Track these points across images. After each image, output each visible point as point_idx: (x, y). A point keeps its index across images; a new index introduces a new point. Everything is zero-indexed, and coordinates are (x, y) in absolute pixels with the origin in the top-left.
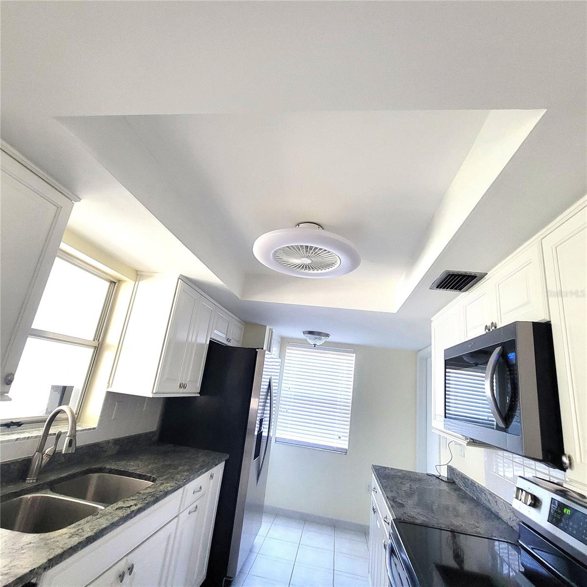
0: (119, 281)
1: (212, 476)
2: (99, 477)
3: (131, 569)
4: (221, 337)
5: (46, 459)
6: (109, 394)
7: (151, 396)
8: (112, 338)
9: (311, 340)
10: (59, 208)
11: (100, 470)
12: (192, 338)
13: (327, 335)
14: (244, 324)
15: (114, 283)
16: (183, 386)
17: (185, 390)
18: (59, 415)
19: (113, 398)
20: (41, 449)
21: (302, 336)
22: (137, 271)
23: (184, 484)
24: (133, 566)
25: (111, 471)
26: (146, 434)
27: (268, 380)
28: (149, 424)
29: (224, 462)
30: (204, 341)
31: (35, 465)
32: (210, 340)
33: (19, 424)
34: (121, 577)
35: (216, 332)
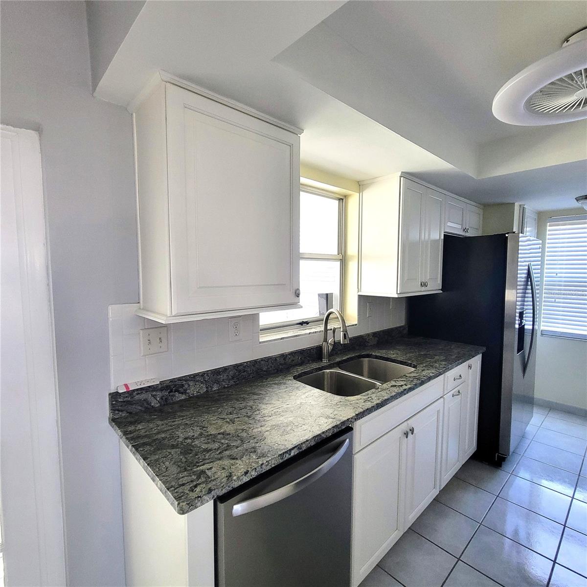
0: (346, 196)
1: (470, 367)
2: (369, 361)
3: (412, 430)
4: (455, 229)
5: (330, 347)
6: (360, 296)
7: (396, 296)
8: (352, 250)
10: (291, 146)
11: (368, 356)
12: (425, 236)
14: (482, 207)
15: (342, 200)
16: (423, 284)
17: (428, 288)
18: (331, 316)
19: (365, 300)
20: (325, 340)
22: (358, 182)
23: (444, 372)
24: (413, 428)
25: (377, 357)
26: (397, 328)
27: (527, 267)
28: (397, 320)
29: (481, 354)
30: (437, 236)
31: (325, 351)
32: (444, 235)
33: (307, 323)
34: (406, 434)
35: (449, 224)
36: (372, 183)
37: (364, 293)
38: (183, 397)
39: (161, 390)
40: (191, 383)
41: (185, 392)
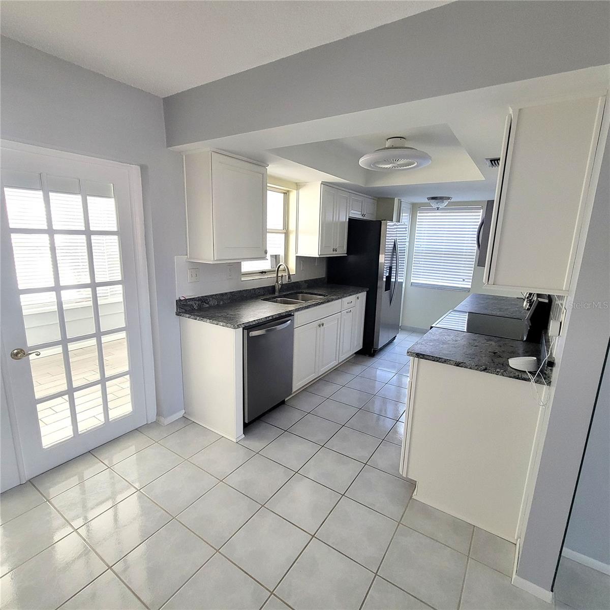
0: (288, 191)
1: (358, 298)
2: (302, 296)
3: (323, 325)
4: (357, 215)
5: (280, 286)
6: (297, 257)
7: (318, 256)
8: (292, 227)
9: (434, 204)
10: (263, 174)
11: (302, 293)
12: (336, 219)
13: (449, 198)
14: (377, 199)
15: (286, 194)
16: (335, 250)
17: (336, 253)
18: (281, 267)
19: (300, 260)
20: (277, 282)
21: (427, 201)
22: (296, 183)
23: (341, 298)
25: (306, 293)
26: (319, 279)
28: (320, 273)
29: (366, 292)
30: (344, 219)
31: (277, 288)
32: (349, 219)
33: (265, 272)
34: (320, 326)
35: (352, 211)
36: (305, 185)
37: (299, 254)
38: (207, 306)
39: (198, 301)
40: (211, 299)
41: (208, 303)
